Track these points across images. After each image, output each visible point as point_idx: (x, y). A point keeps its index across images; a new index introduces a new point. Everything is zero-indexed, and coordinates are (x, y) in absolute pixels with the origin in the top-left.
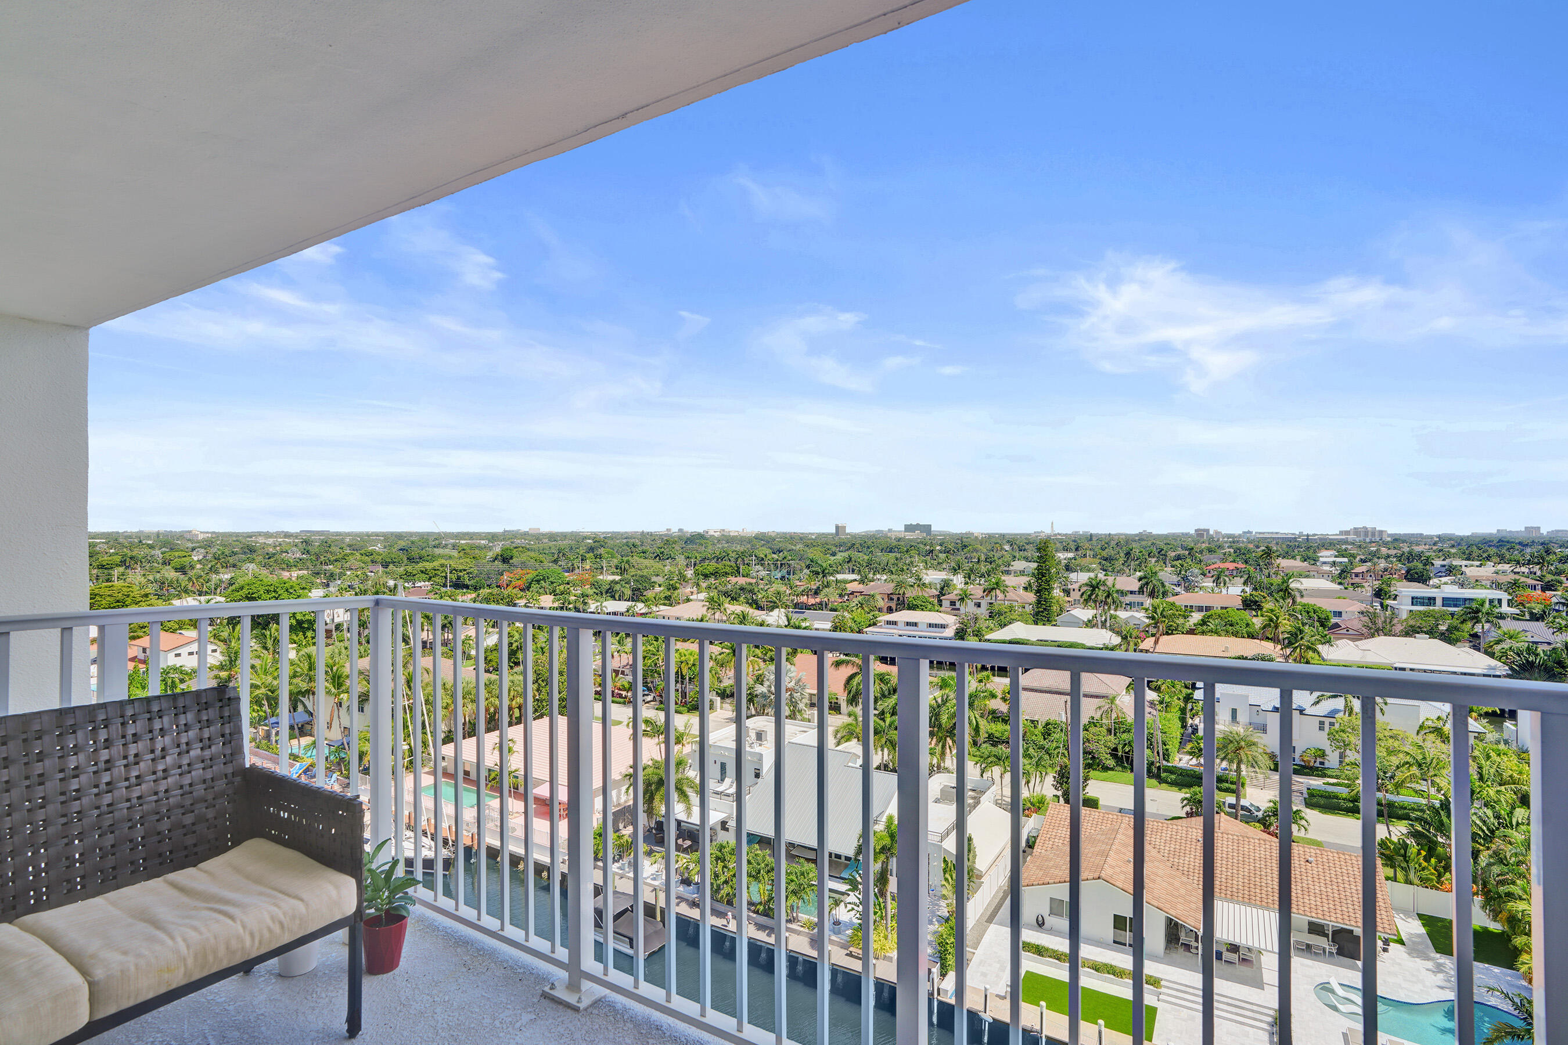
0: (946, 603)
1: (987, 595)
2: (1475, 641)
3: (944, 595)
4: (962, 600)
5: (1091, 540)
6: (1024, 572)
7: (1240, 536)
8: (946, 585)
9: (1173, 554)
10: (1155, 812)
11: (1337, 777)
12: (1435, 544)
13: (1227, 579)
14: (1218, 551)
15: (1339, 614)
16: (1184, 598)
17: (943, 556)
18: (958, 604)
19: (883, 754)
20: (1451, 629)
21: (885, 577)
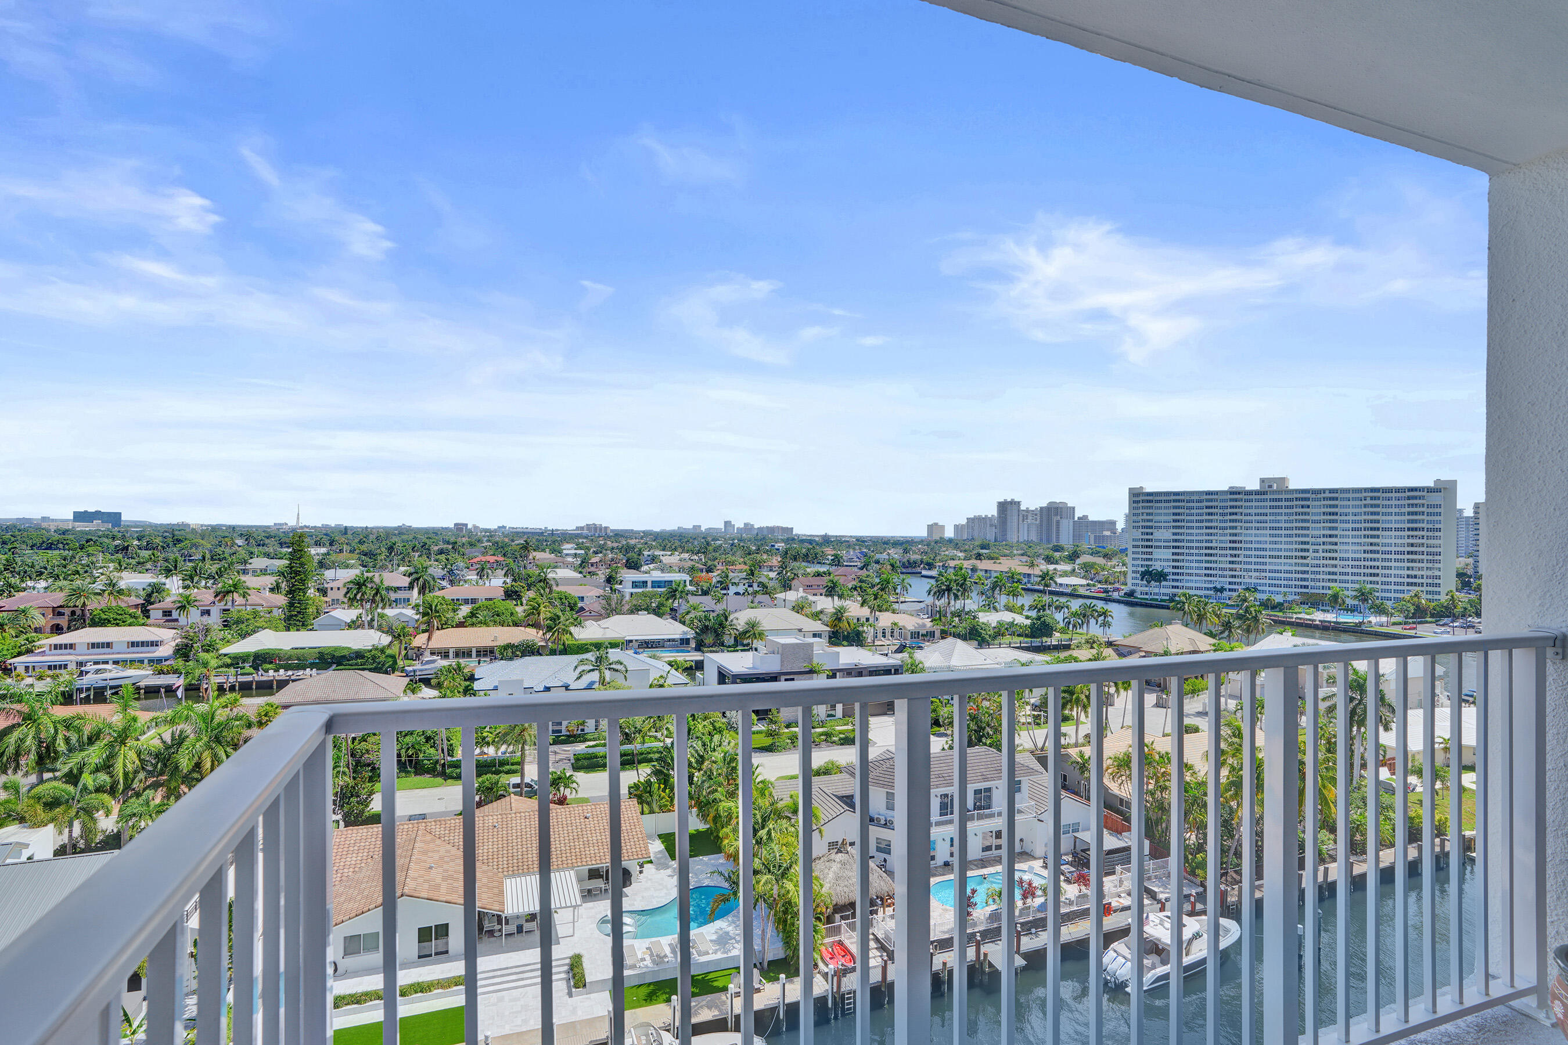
0: (156, 614)
1: (220, 601)
2: (673, 613)
3: (152, 604)
4: (182, 608)
5: (346, 533)
6: (266, 570)
7: (495, 531)
8: (154, 593)
9: (436, 548)
10: (444, 810)
11: (594, 740)
12: (642, 538)
13: (490, 571)
14: (478, 544)
15: (582, 599)
16: (451, 592)
17: (145, 554)
18: (175, 614)
19: (71, 832)
20: (660, 605)
21: (43, 584)
